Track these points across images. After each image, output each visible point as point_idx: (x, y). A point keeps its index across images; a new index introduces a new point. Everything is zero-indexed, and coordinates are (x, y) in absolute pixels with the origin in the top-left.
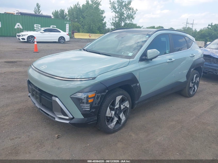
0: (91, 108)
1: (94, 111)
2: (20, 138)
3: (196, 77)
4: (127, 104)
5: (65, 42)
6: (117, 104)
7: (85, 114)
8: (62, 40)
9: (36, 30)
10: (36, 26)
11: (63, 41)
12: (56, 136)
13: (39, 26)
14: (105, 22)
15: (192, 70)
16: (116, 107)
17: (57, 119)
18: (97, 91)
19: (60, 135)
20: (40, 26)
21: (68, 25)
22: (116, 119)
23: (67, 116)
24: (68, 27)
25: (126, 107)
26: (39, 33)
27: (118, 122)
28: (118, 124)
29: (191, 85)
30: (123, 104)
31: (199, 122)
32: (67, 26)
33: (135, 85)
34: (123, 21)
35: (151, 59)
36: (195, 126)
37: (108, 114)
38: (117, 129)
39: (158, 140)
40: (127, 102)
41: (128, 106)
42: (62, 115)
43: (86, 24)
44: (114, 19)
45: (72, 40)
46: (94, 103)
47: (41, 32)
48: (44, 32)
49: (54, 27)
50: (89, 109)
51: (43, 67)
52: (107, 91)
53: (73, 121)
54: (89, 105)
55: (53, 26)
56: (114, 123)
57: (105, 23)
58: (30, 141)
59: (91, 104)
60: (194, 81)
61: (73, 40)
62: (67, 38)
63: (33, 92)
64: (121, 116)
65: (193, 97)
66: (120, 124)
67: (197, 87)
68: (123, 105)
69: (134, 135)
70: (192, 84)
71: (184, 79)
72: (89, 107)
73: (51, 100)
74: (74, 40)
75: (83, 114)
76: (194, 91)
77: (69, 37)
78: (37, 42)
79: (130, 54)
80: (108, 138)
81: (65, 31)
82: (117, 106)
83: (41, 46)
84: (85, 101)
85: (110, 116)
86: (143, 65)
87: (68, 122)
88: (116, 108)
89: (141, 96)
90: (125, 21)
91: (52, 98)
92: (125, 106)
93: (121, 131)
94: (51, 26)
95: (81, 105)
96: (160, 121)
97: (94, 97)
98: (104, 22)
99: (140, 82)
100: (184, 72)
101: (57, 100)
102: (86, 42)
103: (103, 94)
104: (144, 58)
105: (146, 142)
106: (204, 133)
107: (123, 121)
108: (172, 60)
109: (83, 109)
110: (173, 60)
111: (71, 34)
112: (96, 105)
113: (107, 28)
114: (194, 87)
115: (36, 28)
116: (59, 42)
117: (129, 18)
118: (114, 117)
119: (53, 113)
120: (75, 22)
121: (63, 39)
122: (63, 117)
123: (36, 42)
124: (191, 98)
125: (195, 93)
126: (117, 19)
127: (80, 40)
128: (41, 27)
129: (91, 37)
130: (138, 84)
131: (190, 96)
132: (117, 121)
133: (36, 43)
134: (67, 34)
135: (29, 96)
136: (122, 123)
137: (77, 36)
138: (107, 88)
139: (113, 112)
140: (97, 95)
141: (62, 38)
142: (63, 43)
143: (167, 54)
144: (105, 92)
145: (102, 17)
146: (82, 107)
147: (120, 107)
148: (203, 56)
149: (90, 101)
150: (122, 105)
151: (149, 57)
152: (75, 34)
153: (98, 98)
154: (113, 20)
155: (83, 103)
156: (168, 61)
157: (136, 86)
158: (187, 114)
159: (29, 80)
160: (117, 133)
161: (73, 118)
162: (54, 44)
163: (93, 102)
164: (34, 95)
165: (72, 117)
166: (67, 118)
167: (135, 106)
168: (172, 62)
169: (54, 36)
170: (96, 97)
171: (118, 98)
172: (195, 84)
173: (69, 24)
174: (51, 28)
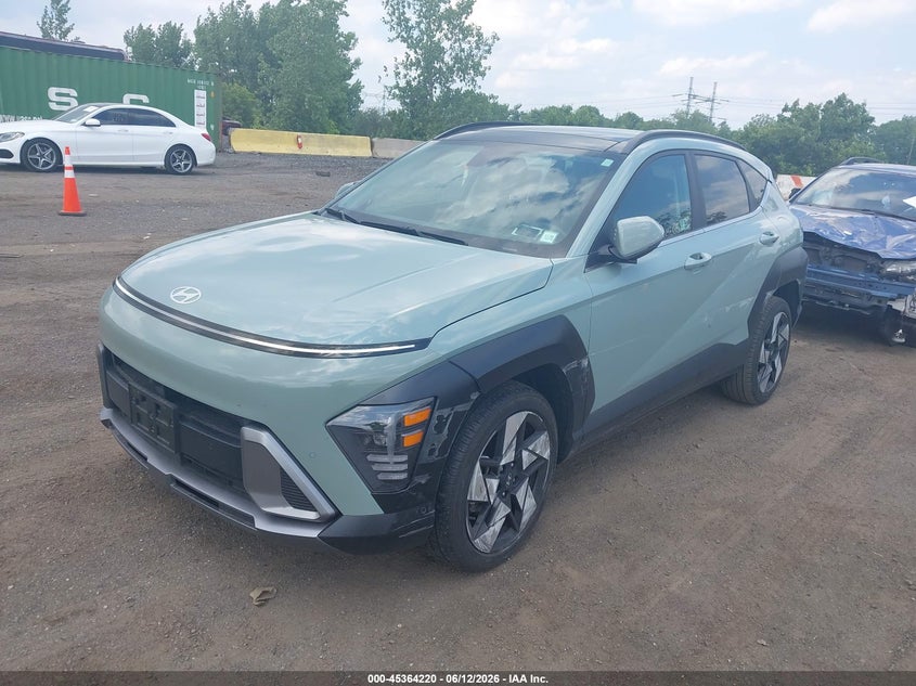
0: (413, 470)
1: (423, 482)
2: (94, 610)
3: (781, 324)
4: (542, 446)
5: (194, 169)
6: (509, 447)
7: (387, 496)
8: (181, 161)
9: (62, 112)
10: (58, 94)
11: (186, 165)
12: (255, 594)
13: (68, 95)
14: (358, 83)
15: (769, 294)
16: (503, 463)
17: (261, 524)
18: (436, 398)
19: (270, 589)
20: (74, 93)
21: (203, 94)
22: (503, 511)
23: (310, 507)
24: (204, 102)
25: (540, 458)
26: (75, 126)
27: (510, 523)
28: (510, 532)
29: (764, 355)
30: (530, 448)
31: (811, 506)
32: (200, 98)
33: (574, 364)
34: (440, 83)
35: (633, 259)
36: (800, 524)
37: (476, 494)
38: (506, 552)
39: (673, 588)
40: (544, 437)
41: (546, 455)
42: (284, 506)
43: (280, 92)
44: (403, 71)
45: (223, 159)
46: (426, 449)
47: (84, 124)
48: (97, 122)
49: (140, 102)
50: (403, 476)
51: (181, 293)
52: (474, 396)
53: (336, 530)
54: (405, 458)
55: (135, 97)
56: (496, 526)
57: (358, 87)
58: (143, 622)
59: (415, 453)
60: (773, 340)
61: (226, 159)
62: (205, 152)
63: (137, 402)
64: (520, 496)
65: (766, 404)
66: (516, 530)
67: (783, 362)
68: (529, 451)
69: (574, 574)
70: (767, 352)
71: (739, 336)
72: (405, 467)
73: (238, 441)
74: (233, 158)
75: (378, 498)
76: (771, 379)
77: (211, 146)
78: (78, 169)
79: (548, 237)
80: (474, 590)
81: (190, 120)
82: (508, 458)
83: (90, 188)
84: (388, 440)
85: (481, 499)
86: (601, 282)
87: (313, 533)
88: (504, 466)
89: (592, 411)
90: (447, 81)
91: (239, 432)
92: (536, 455)
93: (522, 557)
94: (127, 97)
95: (370, 458)
96: (664, 506)
97: (425, 425)
98: (352, 82)
99: (591, 354)
100: (743, 303)
101: (265, 439)
102: (285, 168)
103: (460, 408)
104: (605, 254)
105: (630, 600)
106: (838, 550)
107: (525, 518)
108: (702, 261)
109: (380, 477)
110: (707, 257)
111: (219, 134)
112: (435, 457)
113: (363, 108)
114: (773, 363)
115: (58, 103)
116: (169, 169)
117: (464, 71)
118: (496, 504)
119: (245, 497)
120: (230, 79)
121: (187, 157)
122: (290, 511)
123: (69, 168)
124: (762, 407)
125: (774, 389)
126: (414, 73)
127: (255, 161)
128: (82, 100)
129: (304, 147)
130: (585, 363)
131: (759, 399)
132: (507, 516)
133: (69, 174)
134: (203, 135)
135: (107, 423)
136: (522, 527)
137: (245, 141)
138: (476, 385)
139: (494, 483)
140: (436, 414)
141: (181, 151)
142: (189, 173)
143: (683, 233)
144: (469, 400)
145: (347, 61)
146: (375, 468)
147: (518, 460)
148: (802, 240)
149: (411, 439)
150: (527, 449)
151: (625, 249)
152: (236, 133)
153: (439, 428)
154: (397, 74)
155: (383, 450)
156: (691, 262)
157: (579, 369)
158: (762, 475)
159: (107, 352)
160: (505, 568)
161: (338, 514)
162: (149, 176)
163: (421, 445)
164: (139, 420)
165: (330, 511)
166: (311, 515)
167: (572, 452)
168: (703, 265)
169: (147, 143)
170: (435, 421)
171: (514, 423)
172: (775, 352)
173: (208, 90)
174: (126, 104)
